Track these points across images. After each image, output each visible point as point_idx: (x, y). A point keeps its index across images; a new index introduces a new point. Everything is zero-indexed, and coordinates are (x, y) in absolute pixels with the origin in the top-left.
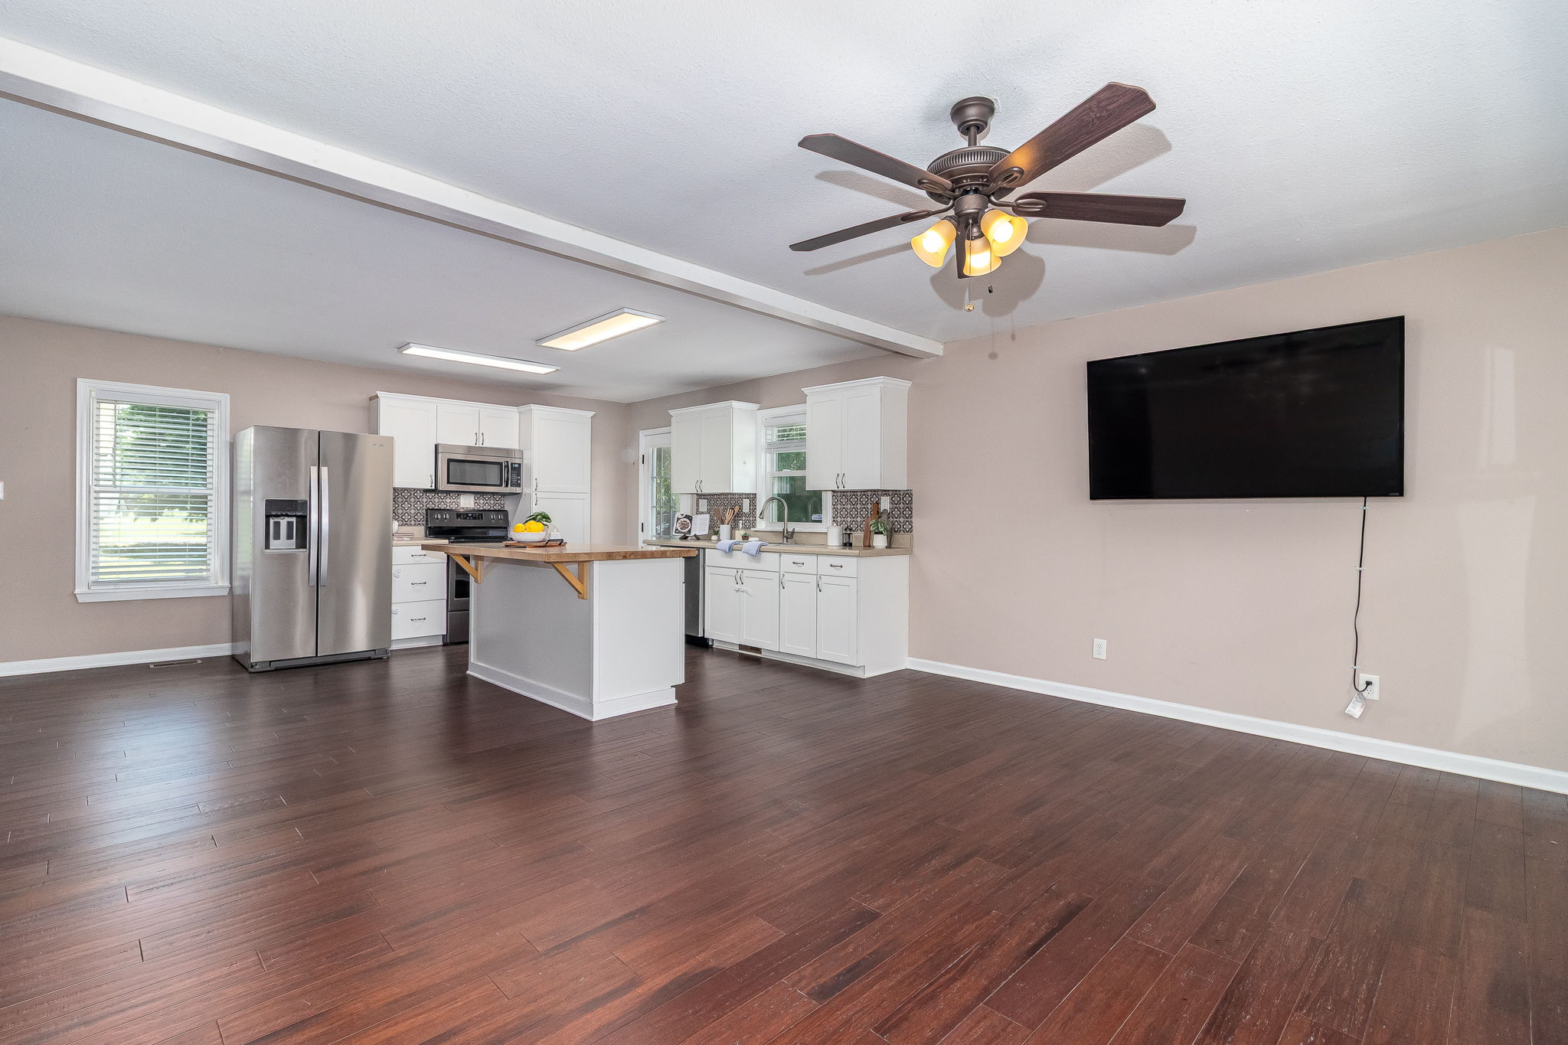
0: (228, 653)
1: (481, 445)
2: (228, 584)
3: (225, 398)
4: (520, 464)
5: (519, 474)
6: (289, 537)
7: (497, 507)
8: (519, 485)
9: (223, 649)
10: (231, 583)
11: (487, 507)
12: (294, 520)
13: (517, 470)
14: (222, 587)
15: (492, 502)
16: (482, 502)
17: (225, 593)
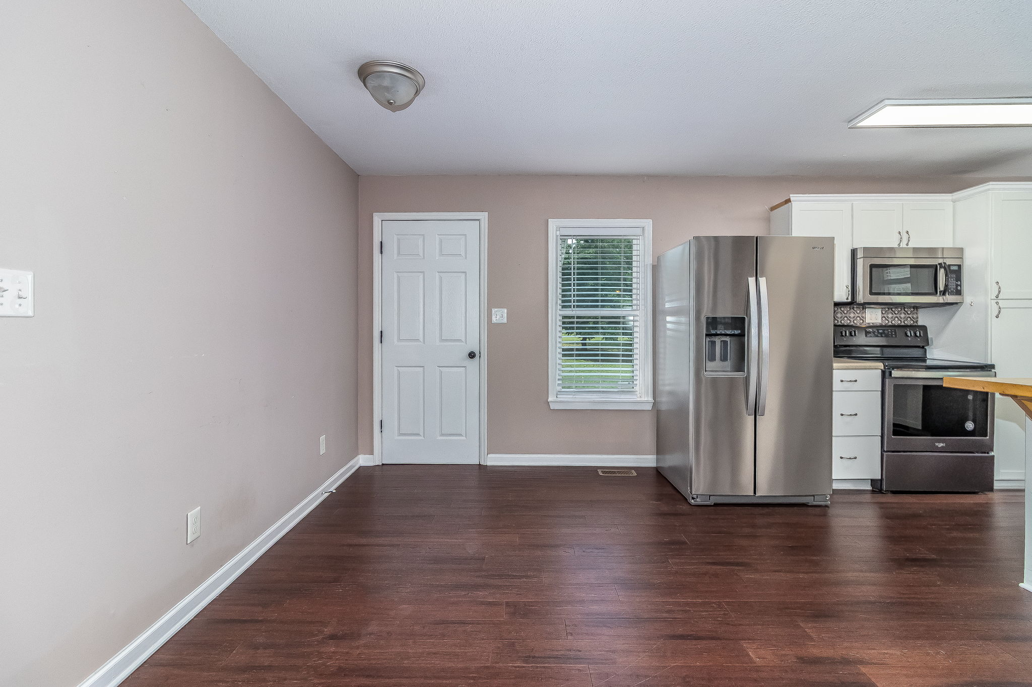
0: (654, 465)
1: (905, 246)
2: (651, 399)
3: (648, 224)
4: (959, 266)
5: (959, 278)
6: (724, 358)
7: (909, 322)
8: (959, 293)
9: (649, 460)
10: (654, 398)
11: (896, 322)
12: (728, 339)
13: (955, 273)
14: (647, 402)
15: (903, 316)
16: (890, 316)
17: (649, 407)
